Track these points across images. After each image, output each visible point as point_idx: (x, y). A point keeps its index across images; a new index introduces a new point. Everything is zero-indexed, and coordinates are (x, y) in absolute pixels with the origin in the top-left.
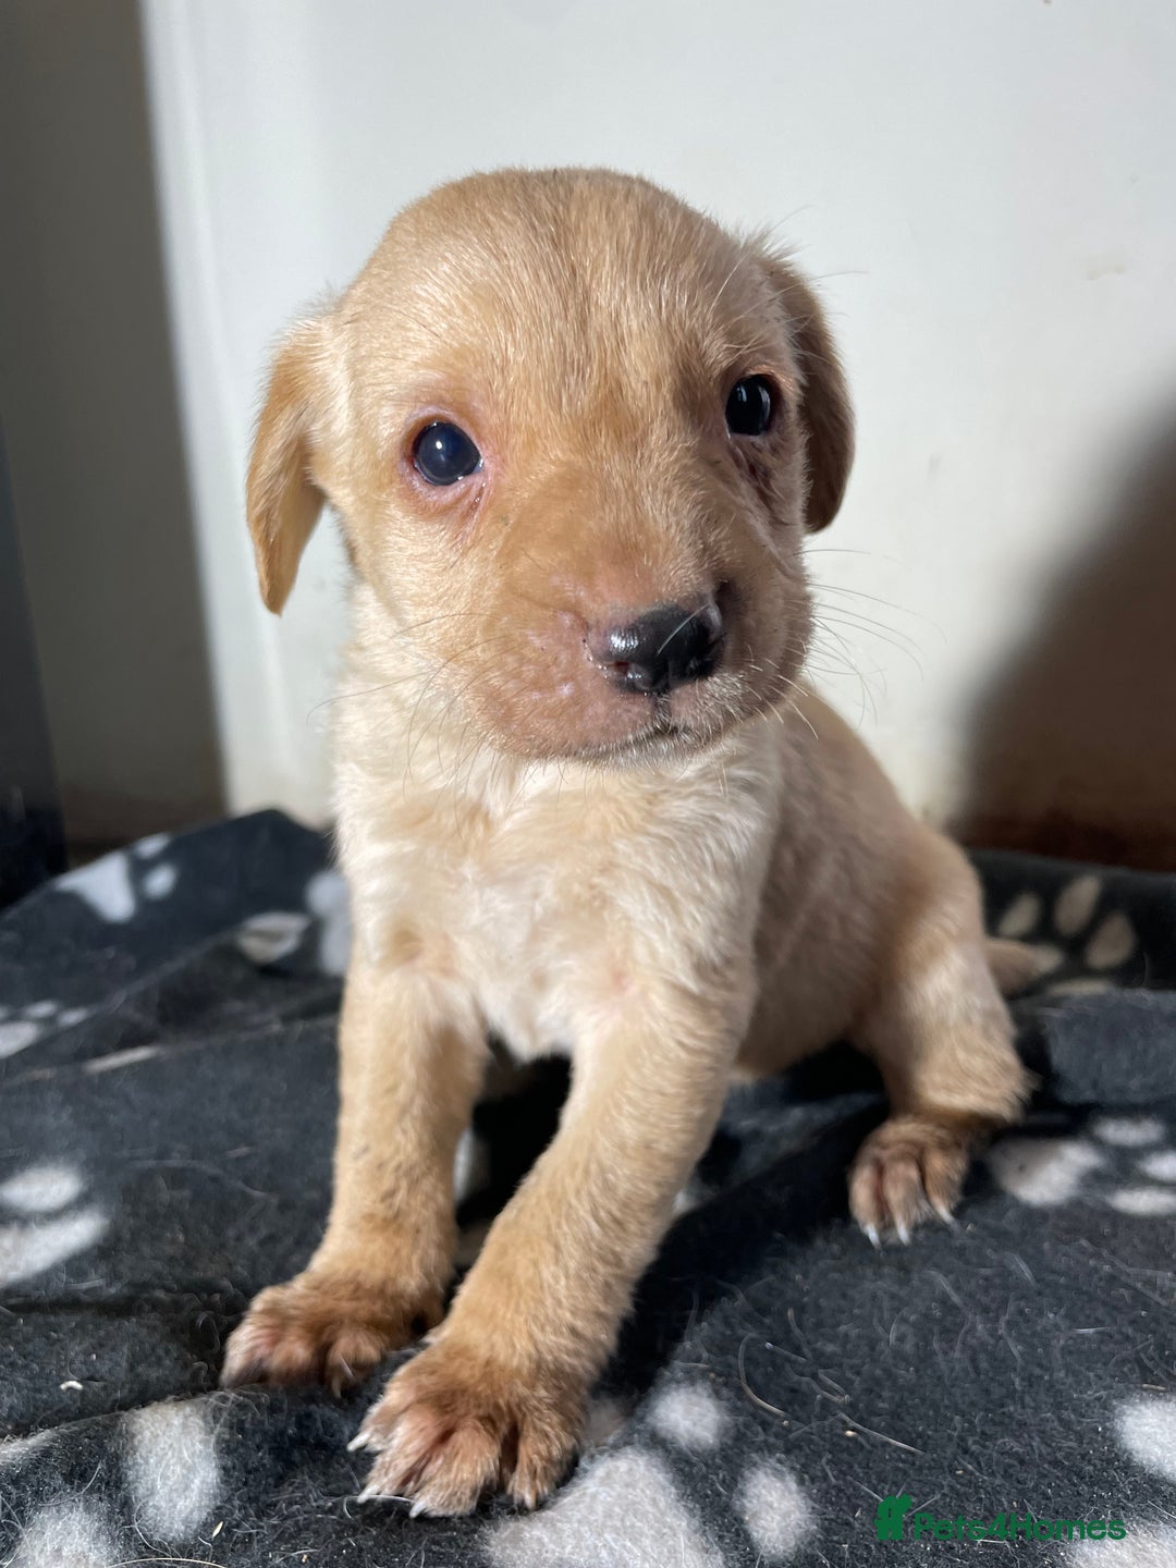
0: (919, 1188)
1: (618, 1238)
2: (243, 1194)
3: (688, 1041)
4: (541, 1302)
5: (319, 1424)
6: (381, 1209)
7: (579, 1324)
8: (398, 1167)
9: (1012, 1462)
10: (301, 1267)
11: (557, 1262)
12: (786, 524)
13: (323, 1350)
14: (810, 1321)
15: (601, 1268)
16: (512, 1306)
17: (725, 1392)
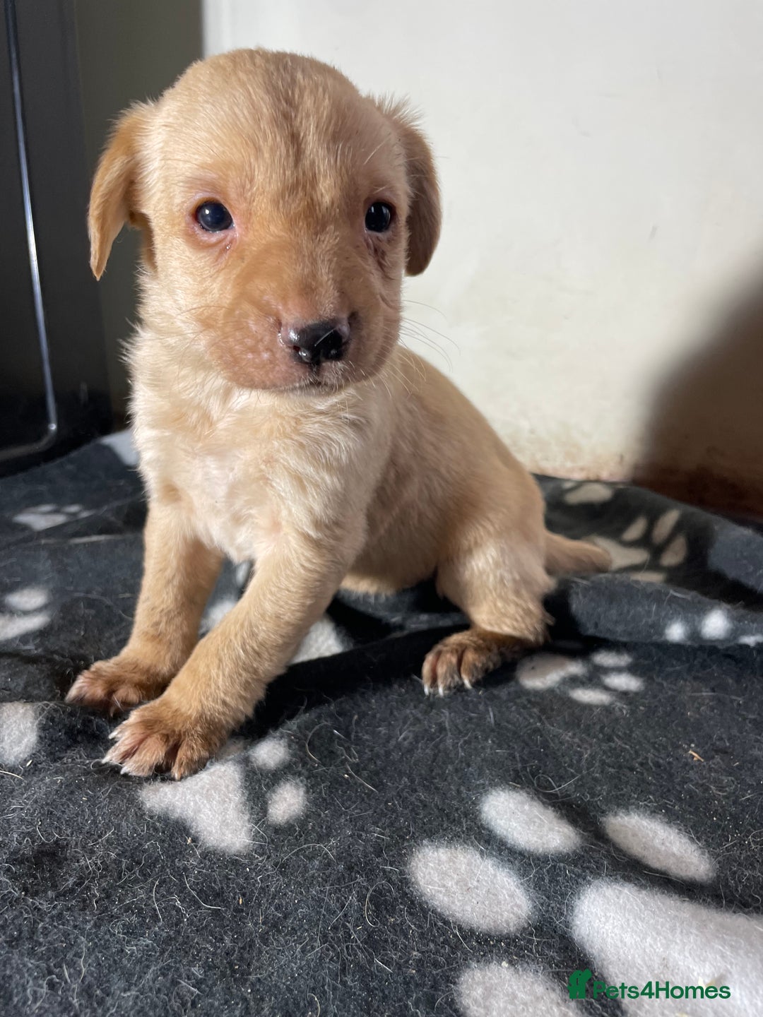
0: (456, 669)
1: (255, 660)
2: (120, 616)
3: (307, 565)
4: (209, 686)
5: (95, 726)
6: (152, 631)
7: (228, 699)
8: (162, 610)
9: (419, 804)
10: (116, 653)
11: (219, 668)
12: (390, 278)
13: (110, 692)
14: (364, 722)
15: (244, 674)
16: (194, 685)
17: (294, 746)
